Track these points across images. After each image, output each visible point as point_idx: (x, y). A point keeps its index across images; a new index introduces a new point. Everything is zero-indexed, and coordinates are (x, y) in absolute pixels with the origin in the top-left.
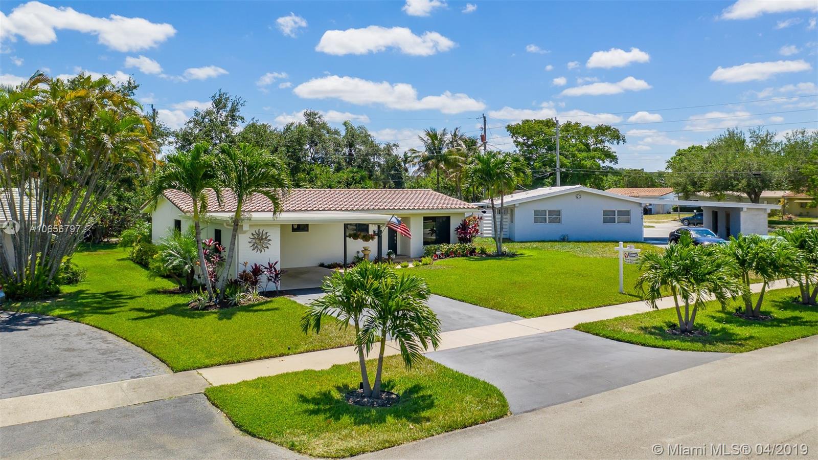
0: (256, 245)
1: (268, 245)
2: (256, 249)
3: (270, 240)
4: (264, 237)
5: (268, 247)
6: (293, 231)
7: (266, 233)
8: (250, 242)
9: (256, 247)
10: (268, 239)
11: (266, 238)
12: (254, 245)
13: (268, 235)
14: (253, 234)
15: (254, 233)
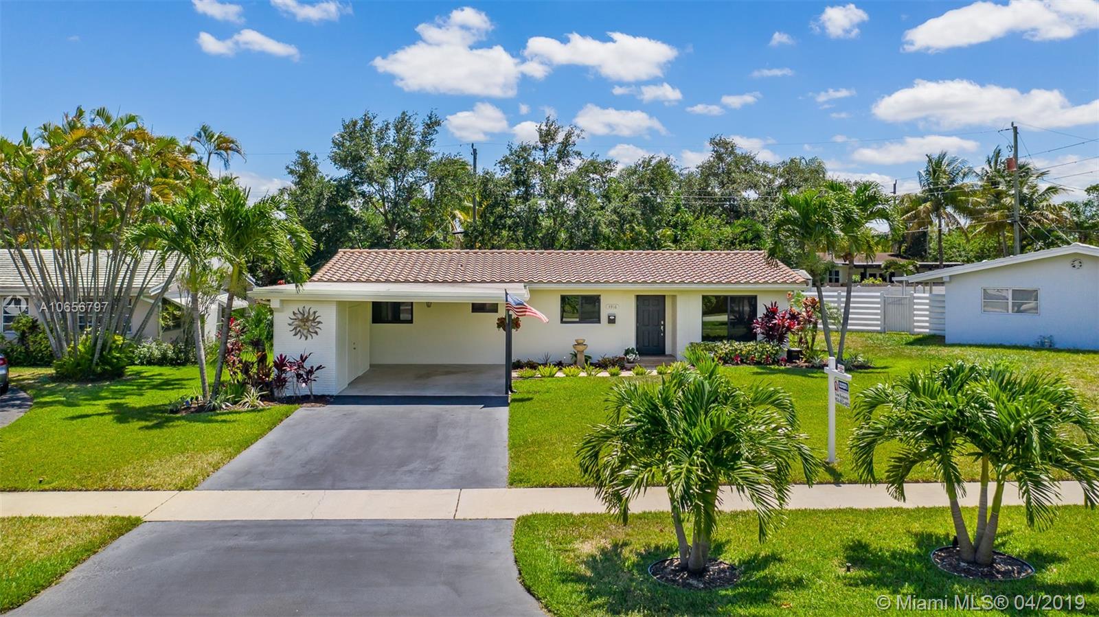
0: (298, 329)
1: (317, 330)
2: (299, 335)
3: (319, 322)
4: (311, 318)
5: (316, 333)
6: (473, 312)
7: (315, 313)
8: (290, 325)
9: (300, 331)
10: (317, 320)
11: (314, 319)
12: (295, 328)
13: (317, 315)
14: (294, 313)
15: (296, 312)
